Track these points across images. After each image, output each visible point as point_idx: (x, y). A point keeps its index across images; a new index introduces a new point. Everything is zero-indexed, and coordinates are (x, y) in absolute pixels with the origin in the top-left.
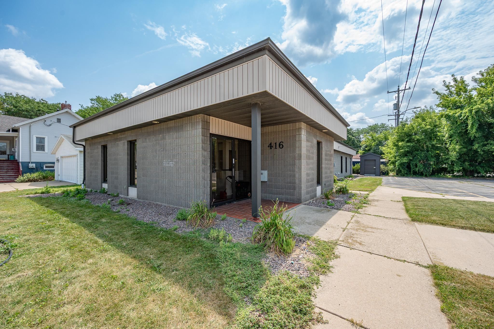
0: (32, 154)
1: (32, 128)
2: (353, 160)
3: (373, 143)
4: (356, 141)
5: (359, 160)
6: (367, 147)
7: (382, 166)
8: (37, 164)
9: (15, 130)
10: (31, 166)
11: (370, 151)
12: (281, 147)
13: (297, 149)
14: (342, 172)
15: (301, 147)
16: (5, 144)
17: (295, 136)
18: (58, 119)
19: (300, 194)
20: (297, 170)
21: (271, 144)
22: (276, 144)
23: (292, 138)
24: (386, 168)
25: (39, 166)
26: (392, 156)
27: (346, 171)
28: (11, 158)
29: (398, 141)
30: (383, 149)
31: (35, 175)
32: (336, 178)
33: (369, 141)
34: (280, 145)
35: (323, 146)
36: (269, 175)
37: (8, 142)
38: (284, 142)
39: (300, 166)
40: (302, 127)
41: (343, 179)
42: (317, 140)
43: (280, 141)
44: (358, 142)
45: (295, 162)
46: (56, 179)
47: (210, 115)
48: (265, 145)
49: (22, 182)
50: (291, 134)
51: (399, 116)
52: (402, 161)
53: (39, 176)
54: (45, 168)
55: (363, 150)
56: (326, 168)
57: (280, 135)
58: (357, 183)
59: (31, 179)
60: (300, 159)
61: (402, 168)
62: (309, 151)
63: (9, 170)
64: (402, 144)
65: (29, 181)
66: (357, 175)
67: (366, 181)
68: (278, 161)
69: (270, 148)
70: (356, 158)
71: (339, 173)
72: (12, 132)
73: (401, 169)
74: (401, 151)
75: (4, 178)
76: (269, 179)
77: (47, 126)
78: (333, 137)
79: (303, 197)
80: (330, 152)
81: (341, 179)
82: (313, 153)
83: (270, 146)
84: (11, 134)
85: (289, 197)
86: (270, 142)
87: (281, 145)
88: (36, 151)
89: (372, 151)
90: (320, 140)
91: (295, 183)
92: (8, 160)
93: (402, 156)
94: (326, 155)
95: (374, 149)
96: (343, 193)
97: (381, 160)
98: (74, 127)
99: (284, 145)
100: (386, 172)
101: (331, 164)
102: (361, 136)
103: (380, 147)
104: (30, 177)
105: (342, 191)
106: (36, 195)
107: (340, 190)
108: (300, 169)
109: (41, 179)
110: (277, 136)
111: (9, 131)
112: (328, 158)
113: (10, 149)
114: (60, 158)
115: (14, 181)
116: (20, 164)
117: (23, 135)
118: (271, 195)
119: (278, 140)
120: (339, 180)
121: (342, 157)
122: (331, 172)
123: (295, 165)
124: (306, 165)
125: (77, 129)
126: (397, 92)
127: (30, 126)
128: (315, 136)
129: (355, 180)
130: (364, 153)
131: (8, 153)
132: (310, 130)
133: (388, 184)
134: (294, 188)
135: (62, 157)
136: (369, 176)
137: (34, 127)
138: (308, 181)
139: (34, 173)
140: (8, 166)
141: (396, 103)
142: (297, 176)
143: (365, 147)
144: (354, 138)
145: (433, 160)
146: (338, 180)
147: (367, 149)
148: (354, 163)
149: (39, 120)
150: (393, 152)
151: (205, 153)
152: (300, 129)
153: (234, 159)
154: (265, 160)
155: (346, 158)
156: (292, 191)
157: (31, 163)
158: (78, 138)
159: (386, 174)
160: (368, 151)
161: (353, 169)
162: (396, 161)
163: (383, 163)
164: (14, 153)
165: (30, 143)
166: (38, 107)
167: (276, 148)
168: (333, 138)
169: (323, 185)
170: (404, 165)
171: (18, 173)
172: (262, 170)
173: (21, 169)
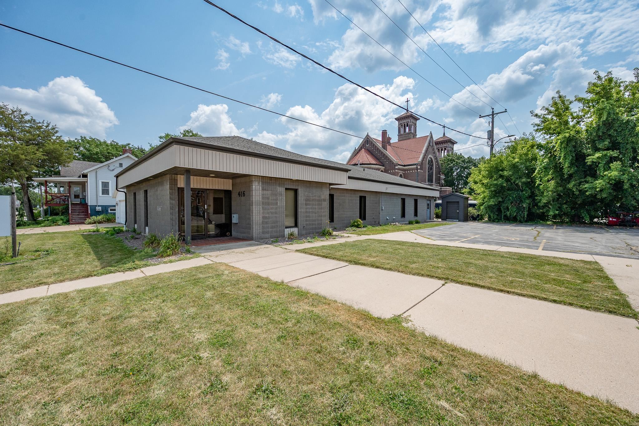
0: (99, 198)
1: (98, 173)
7: (470, 210)
8: (103, 207)
9: (85, 176)
10: (99, 209)
12: (244, 196)
13: (251, 197)
14: (404, 216)
16: (79, 188)
17: (250, 187)
18: (120, 164)
19: (253, 233)
22: (241, 192)
24: (475, 212)
25: (105, 209)
27: (416, 216)
28: (83, 202)
31: (100, 218)
35: (300, 192)
37: (81, 186)
42: (286, 188)
43: (244, 190)
46: (116, 221)
47: (177, 175)
48: (237, 193)
49: (90, 223)
51: (493, 146)
52: (490, 203)
53: (103, 218)
54: (109, 211)
56: (307, 212)
59: (97, 221)
62: (268, 198)
63: (80, 212)
65: (96, 223)
66: (438, 220)
68: (242, 207)
71: (394, 218)
75: (76, 220)
76: (239, 222)
77: (111, 170)
79: (256, 236)
80: (320, 197)
82: (276, 200)
84: (82, 179)
86: (238, 191)
88: (102, 195)
90: (292, 188)
92: (81, 204)
97: (470, 202)
98: (117, 177)
99: (246, 194)
104: (96, 219)
106: (88, 233)
109: (105, 221)
110: (242, 186)
111: (80, 177)
112: (312, 202)
113: (83, 194)
114: (118, 202)
115: (84, 223)
116: (89, 208)
117: (90, 180)
121: (403, 199)
122: (321, 216)
123: (250, 210)
124: (261, 210)
125: (119, 178)
126: (491, 116)
127: (96, 172)
128: (282, 185)
131: (81, 197)
132: (271, 180)
135: (120, 201)
137: (100, 172)
138: (264, 223)
139: (99, 215)
140: (80, 209)
141: (490, 130)
145: (528, 201)
149: (103, 166)
153: (206, 206)
154: (237, 205)
155: (416, 200)
156: (249, 230)
157: (97, 206)
158: (119, 186)
163: (472, 205)
164: (85, 196)
165: (97, 187)
166: (108, 149)
168: (328, 184)
169: (300, 227)
171: (87, 216)
172: (234, 214)
173: (89, 212)
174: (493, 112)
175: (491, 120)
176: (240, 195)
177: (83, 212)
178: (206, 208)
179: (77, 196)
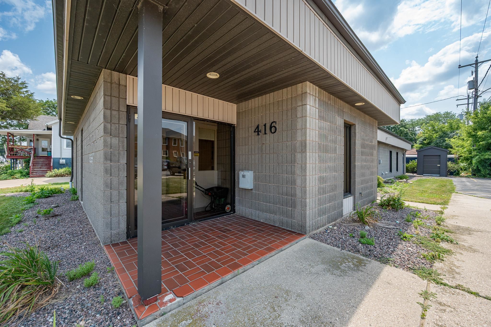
0: (63, 151)
2: (407, 156)
3: (435, 135)
4: (410, 134)
5: (416, 156)
6: (425, 140)
7: (449, 164)
8: (67, 160)
9: (49, 129)
10: (62, 161)
11: (430, 145)
12: (273, 131)
13: (299, 133)
14: (391, 171)
15: (306, 128)
16: (46, 142)
17: (296, 108)
19: (304, 216)
20: (298, 171)
21: (258, 127)
22: (265, 125)
23: (289, 114)
24: (456, 166)
25: (68, 162)
26: (465, 150)
27: (397, 170)
28: (48, 155)
29: (476, 130)
30: (452, 141)
31: (62, 171)
32: (382, 180)
33: (428, 132)
34: (271, 127)
35: (357, 131)
36: (256, 178)
37: (47, 139)
38: (277, 123)
39: (303, 165)
40: (308, 92)
41: (393, 181)
42: (345, 120)
43: (272, 120)
44: (412, 135)
45: (295, 156)
48: (250, 129)
49: (50, 176)
50: (289, 107)
51: (476, 97)
52: (482, 158)
53: (66, 171)
55: (421, 144)
56: (362, 167)
57: (272, 111)
58: (414, 187)
59: (59, 174)
60: (303, 151)
61: (483, 166)
62: (326, 137)
63: (43, 165)
64: (483, 133)
65: (57, 176)
66: (412, 174)
67: (428, 185)
68: (268, 156)
69: (256, 133)
70: (412, 153)
71: (387, 173)
72: (47, 130)
73: (480, 168)
74: (481, 143)
75: (37, 173)
76: (255, 186)
78: (376, 119)
79: (309, 223)
80: (371, 142)
81: (390, 180)
82: (335, 142)
83: (257, 130)
84: (47, 132)
85: (285, 219)
86: (257, 124)
87: (273, 128)
88: (67, 147)
89: (432, 144)
90: (350, 120)
91: (294, 195)
93: (482, 150)
94: (363, 146)
95: (436, 142)
96: (392, 208)
97: (449, 156)
99: (277, 127)
100: (455, 172)
101: (372, 161)
102: (417, 128)
103: (446, 139)
104: (58, 172)
105: (391, 205)
106: (21, 193)
107: (389, 203)
108: (304, 169)
109: (68, 175)
110: (268, 112)
111: (45, 129)
112: (366, 150)
115: (44, 176)
116: (52, 160)
117: (54, 133)
118: (257, 212)
119: (268, 119)
120: (387, 183)
121: (391, 152)
122: (372, 174)
123: (295, 162)
124: (317, 162)
126: (474, 65)
128: (341, 112)
129: (411, 182)
130: (422, 147)
132: (329, 99)
133: (466, 190)
134: (293, 205)
136: (430, 177)
138: (321, 191)
139: (62, 168)
140: (43, 162)
141: (473, 80)
142: (299, 182)
143: (422, 139)
144: (407, 130)
146: (385, 182)
147: (425, 142)
148: (408, 160)
150: (467, 145)
151: (115, 141)
152: (303, 95)
153: (190, 153)
154: (250, 153)
155: (397, 153)
156: (290, 209)
157: (61, 159)
159: (455, 173)
160: (427, 145)
161: (407, 167)
162: (472, 158)
163: (451, 159)
164: (51, 149)
165: (61, 140)
167: (265, 133)
168: (377, 122)
169: (357, 195)
170: (486, 162)
171: (50, 168)
172: (242, 170)
173: (52, 165)
174: (477, 60)
175: (474, 69)
176: (258, 132)
177: (46, 165)
178: (190, 158)
179: (43, 150)
